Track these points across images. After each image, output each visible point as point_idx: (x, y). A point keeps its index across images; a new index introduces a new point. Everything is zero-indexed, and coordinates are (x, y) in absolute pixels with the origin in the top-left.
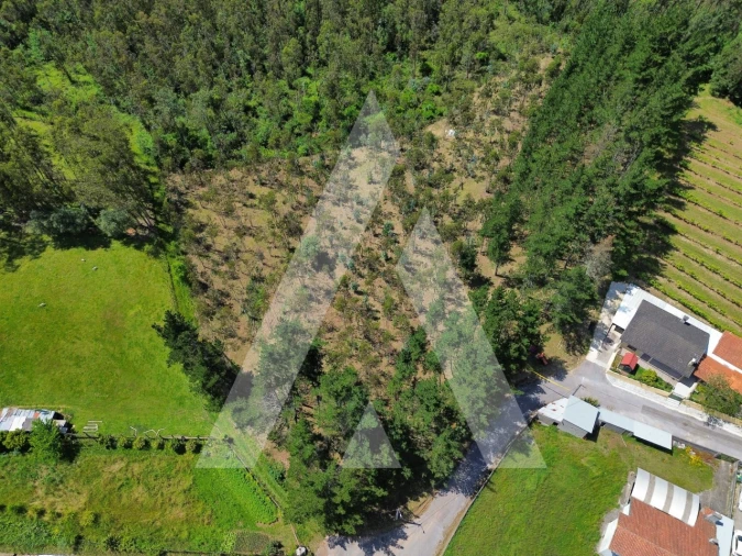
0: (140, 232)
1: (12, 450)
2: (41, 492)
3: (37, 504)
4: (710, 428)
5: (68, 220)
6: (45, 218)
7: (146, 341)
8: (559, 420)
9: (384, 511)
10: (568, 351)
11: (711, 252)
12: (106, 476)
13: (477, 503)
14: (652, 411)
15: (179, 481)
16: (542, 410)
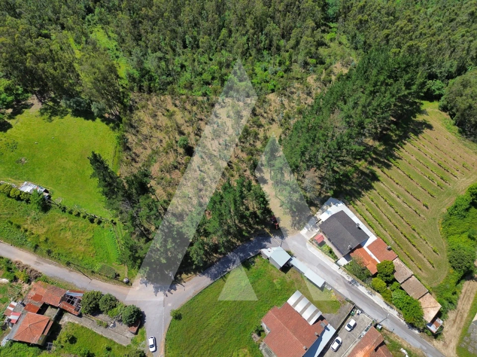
0: (111, 117)
1: (22, 200)
2: (29, 222)
3: (26, 226)
5: (78, 104)
6: (69, 100)
8: (270, 257)
10: (292, 226)
12: (57, 223)
13: (215, 283)
15: (87, 235)
16: (263, 250)
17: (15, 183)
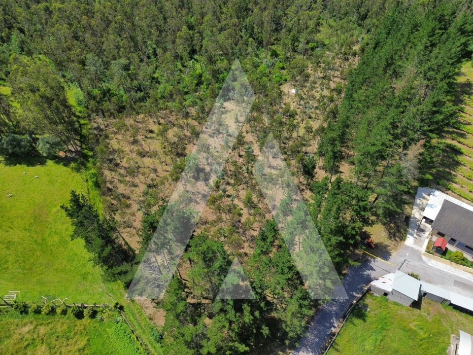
0: (69, 155)
5: (15, 142)
7: (63, 231)
8: (389, 290)
10: (390, 238)
12: (16, 337)
15: (76, 342)
16: (373, 283)
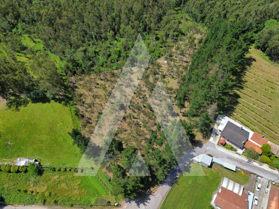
0: (60, 97)
1: (22, 172)
2: (32, 185)
3: (31, 189)
4: (249, 164)
5: (37, 94)
6: (29, 93)
7: (64, 135)
8: (200, 161)
9: (143, 191)
10: (203, 138)
11: (252, 104)
12: (52, 180)
13: (173, 188)
14: (230, 158)
15: (76, 182)
16: (194, 158)
17: (9, 161)
